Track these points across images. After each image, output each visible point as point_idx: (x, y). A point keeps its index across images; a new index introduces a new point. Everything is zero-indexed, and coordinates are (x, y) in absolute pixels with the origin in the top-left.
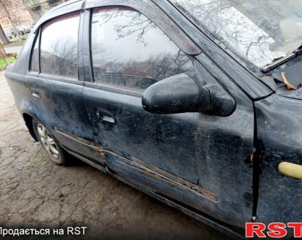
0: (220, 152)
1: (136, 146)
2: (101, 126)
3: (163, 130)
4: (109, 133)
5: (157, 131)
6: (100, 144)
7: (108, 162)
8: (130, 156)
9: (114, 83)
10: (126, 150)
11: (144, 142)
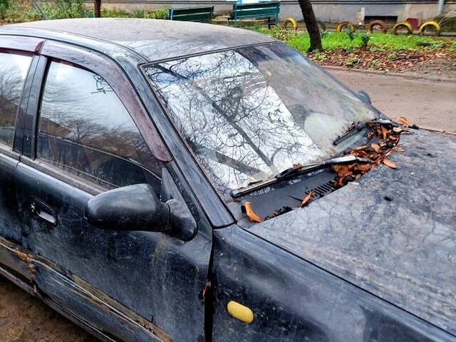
0: (176, 282)
1: (81, 260)
2: (35, 224)
3: (117, 245)
4: (46, 236)
5: (109, 244)
6: (30, 250)
7: (39, 280)
8: (71, 274)
9: (64, 168)
10: (68, 265)
11: (93, 257)
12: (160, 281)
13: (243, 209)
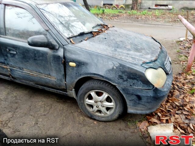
2: (9, 55)
3: (37, 55)
4: (13, 58)
5: (34, 56)
6: (8, 64)
8: (22, 68)
9: (16, 37)
12: (51, 62)
13: (71, 41)
